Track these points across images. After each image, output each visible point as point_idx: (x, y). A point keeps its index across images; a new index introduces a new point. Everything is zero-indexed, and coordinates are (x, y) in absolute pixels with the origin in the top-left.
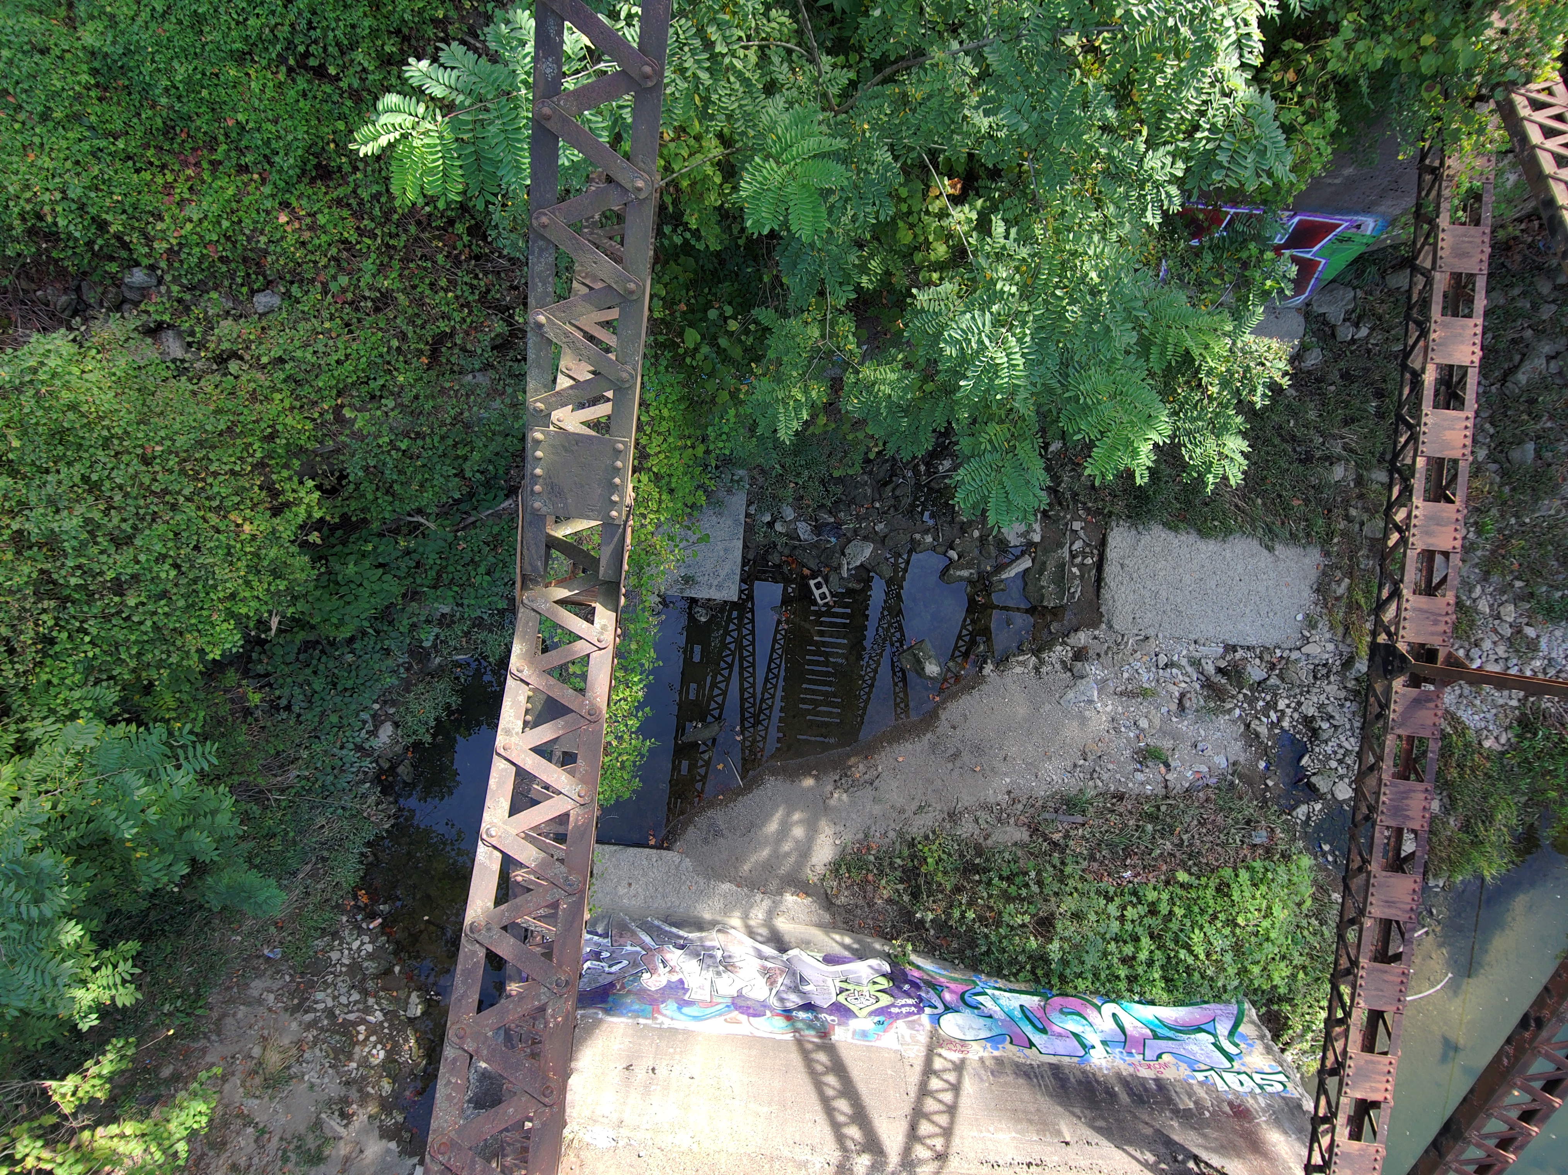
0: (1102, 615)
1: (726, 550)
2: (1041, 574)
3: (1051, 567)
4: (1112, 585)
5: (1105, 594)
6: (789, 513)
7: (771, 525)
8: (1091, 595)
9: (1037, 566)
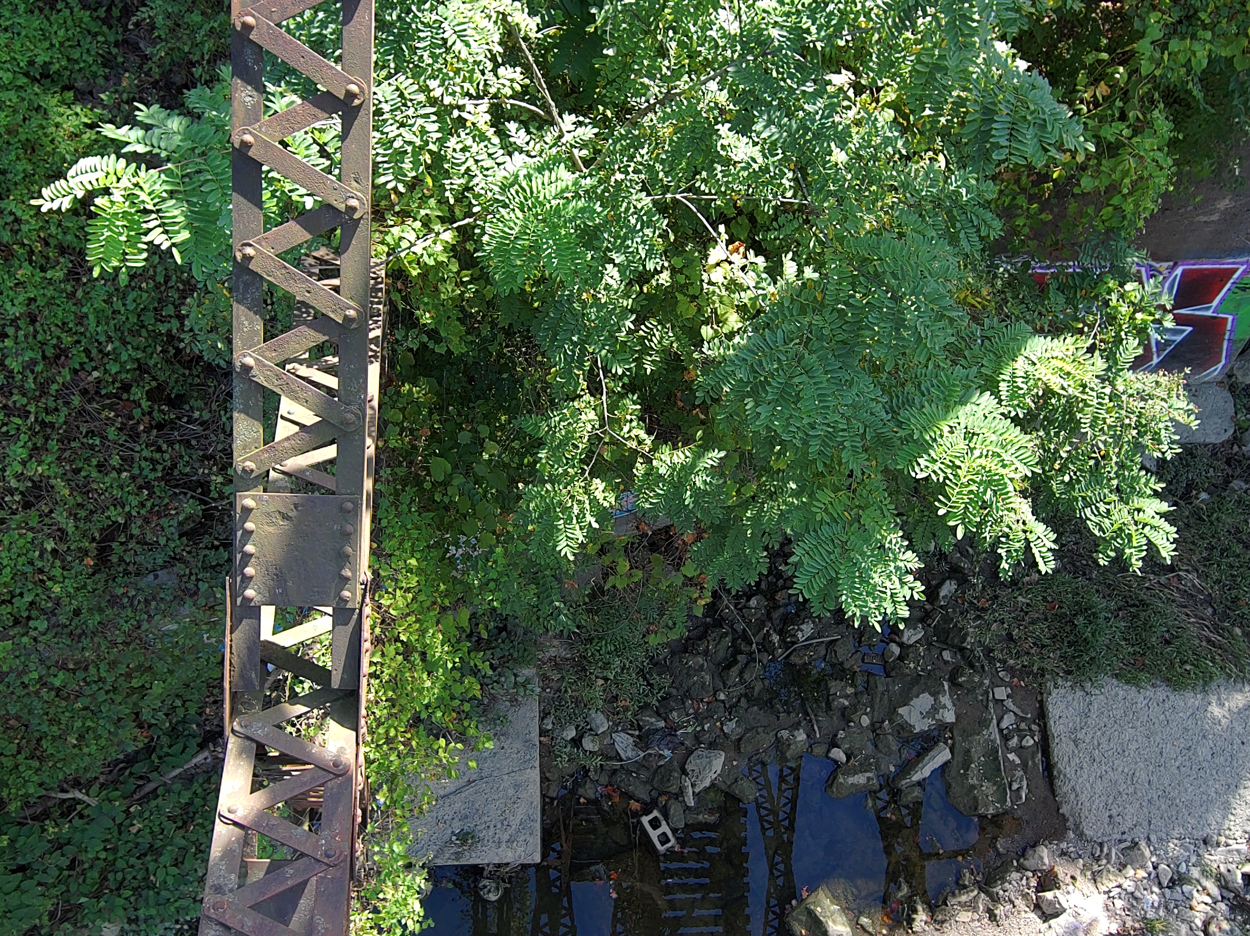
0: (1065, 820)
1: (517, 786)
2: (967, 768)
3: (978, 757)
4: (1069, 771)
5: (1063, 788)
6: (602, 723)
7: (576, 742)
8: (1042, 789)
9: (959, 758)
